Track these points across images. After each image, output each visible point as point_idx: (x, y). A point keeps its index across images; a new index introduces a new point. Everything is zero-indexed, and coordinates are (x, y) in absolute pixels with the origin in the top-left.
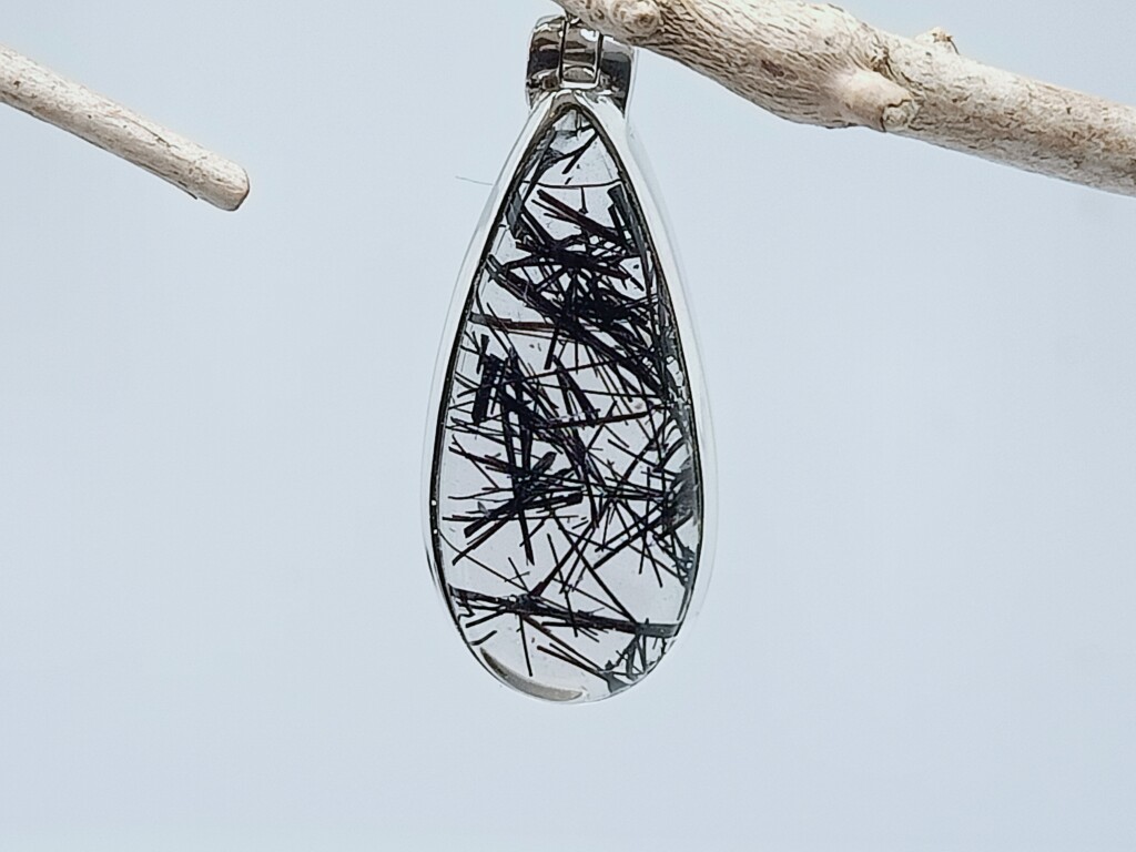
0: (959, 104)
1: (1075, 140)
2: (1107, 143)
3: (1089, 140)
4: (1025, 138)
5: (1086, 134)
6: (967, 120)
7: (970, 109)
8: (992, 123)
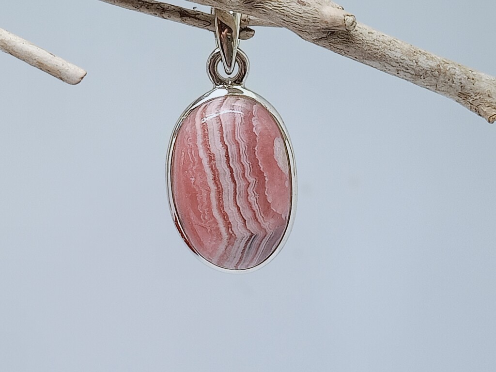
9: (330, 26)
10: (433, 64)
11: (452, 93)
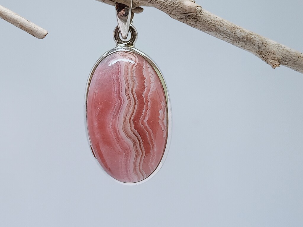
0: (210, 17)
1: (234, 28)
2: (240, 30)
3: (237, 29)
4: (223, 26)
5: (236, 28)
6: (211, 20)
7: (212, 18)
8: (217, 22)
9: (187, 12)
10: (244, 35)
11: (254, 51)
